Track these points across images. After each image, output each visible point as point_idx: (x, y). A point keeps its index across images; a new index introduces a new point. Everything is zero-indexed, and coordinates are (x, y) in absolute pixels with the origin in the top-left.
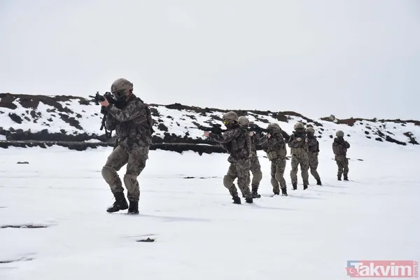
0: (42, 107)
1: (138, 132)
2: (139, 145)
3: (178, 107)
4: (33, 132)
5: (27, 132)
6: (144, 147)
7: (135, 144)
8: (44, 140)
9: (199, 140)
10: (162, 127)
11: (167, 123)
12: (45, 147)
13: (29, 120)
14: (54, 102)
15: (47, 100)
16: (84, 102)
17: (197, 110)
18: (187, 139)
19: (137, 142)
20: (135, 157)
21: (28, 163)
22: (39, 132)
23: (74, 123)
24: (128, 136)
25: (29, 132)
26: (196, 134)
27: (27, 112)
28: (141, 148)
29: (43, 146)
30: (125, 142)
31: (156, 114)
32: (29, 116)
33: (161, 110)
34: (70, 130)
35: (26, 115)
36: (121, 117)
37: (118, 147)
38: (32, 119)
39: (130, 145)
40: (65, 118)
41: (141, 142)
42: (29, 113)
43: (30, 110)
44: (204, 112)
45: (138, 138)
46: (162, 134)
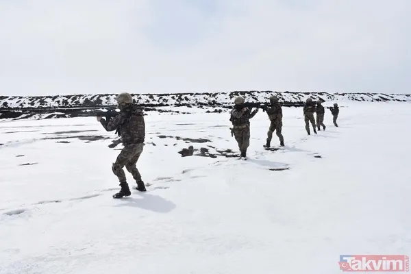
0: (246, 95)
3: (287, 92)
9: (295, 103)
10: (283, 99)
11: (284, 97)
14: (250, 93)
15: (248, 93)
16: (258, 92)
17: (294, 93)
18: (291, 102)
23: (256, 99)
26: (294, 101)
31: (281, 95)
33: (282, 94)
34: (255, 101)
40: (253, 98)
44: (296, 93)
46: (283, 101)
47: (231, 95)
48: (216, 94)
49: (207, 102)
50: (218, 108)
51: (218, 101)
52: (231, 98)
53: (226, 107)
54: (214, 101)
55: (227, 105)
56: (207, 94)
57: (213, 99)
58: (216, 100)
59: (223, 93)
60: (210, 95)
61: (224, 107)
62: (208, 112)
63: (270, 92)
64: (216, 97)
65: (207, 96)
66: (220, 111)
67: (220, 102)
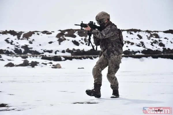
1: (113, 46)
2: (115, 55)
3: (171, 31)
4: (85, 50)
5: (82, 50)
6: (118, 55)
7: (112, 54)
8: (91, 55)
10: (161, 45)
11: (164, 42)
12: (92, 59)
13: (83, 44)
19: (113, 52)
20: (112, 63)
21: (83, 68)
22: (89, 51)
24: (107, 48)
25: (83, 51)
27: (82, 39)
28: (116, 56)
29: (91, 58)
30: (105, 52)
31: (157, 36)
32: (83, 41)
33: (160, 34)
35: (82, 41)
36: (100, 36)
37: (102, 56)
38: (85, 43)
39: (109, 54)
41: (115, 52)
42: (83, 39)
43: (84, 38)
45: (114, 50)
46: (161, 49)
47: (61, 36)
48: (31, 34)
49: (11, 48)
50: (30, 60)
51: (34, 47)
52: (60, 41)
53: (49, 59)
54: (26, 47)
55: (53, 55)
56: (13, 33)
57: (24, 42)
58: (30, 46)
59: (45, 32)
60: (18, 35)
61: (44, 58)
62: (11, 65)
63: (135, 31)
64: (31, 38)
65: (12, 38)
66: (34, 64)
67: (39, 49)
